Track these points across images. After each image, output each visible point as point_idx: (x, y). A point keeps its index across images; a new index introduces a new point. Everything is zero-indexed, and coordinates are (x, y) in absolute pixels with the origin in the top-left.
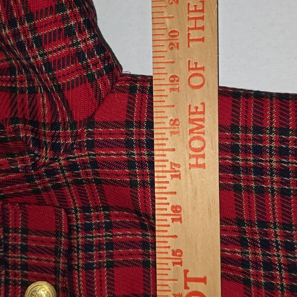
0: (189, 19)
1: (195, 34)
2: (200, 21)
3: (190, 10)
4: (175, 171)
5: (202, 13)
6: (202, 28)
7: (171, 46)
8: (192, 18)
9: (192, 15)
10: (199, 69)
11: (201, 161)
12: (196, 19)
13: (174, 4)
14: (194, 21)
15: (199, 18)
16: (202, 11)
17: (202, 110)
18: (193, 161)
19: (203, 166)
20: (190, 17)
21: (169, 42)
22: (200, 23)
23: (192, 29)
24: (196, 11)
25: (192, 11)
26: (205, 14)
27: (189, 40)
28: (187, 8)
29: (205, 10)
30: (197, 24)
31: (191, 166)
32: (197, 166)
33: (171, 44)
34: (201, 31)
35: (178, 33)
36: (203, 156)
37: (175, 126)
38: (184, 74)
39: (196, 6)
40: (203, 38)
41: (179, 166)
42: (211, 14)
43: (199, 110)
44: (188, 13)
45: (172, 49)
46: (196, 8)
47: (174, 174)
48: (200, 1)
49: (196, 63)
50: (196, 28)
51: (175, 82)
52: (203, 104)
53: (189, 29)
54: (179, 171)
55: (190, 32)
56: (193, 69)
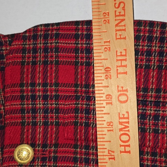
0: (117, 60)
1: (121, 70)
2: (124, 61)
3: (118, 55)
4: (111, 155)
5: (125, 57)
6: (126, 66)
7: (106, 77)
8: (119, 60)
9: (119, 58)
10: (124, 91)
11: (127, 149)
12: (121, 60)
13: (108, 51)
14: (120, 61)
15: (123, 60)
16: (126, 55)
17: (127, 117)
18: (122, 149)
19: (129, 152)
20: (118, 59)
21: (105, 74)
22: (124, 63)
23: (119, 66)
24: (121, 55)
25: (119, 56)
26: (127, 57)
27: (118, 73)
28: (115, 54)
29: (127, 55)
30: (122, 64)
31: (121, 152)
32: (125, 152)
33: (106, 75)
34: (125, 68)
35: (111, 69)
36: (129, 146)
37: (110, 126)
38: (115, 94)
39: (121, 52)
40: (126, 72)
41: (113, 152)
42: (131, 57)
43: (125, 116)
44: (117, 57)
45: (107, 79)
46: (121, 54)
47: (110, 157)
48: (124, 50)
49: (122, 87)
50: (121, 66)
51: (110, 99)
52: (128, 112)
53: (117, 66)
54: (114, 155)
55: (118, 68)
56: (120, 91)
